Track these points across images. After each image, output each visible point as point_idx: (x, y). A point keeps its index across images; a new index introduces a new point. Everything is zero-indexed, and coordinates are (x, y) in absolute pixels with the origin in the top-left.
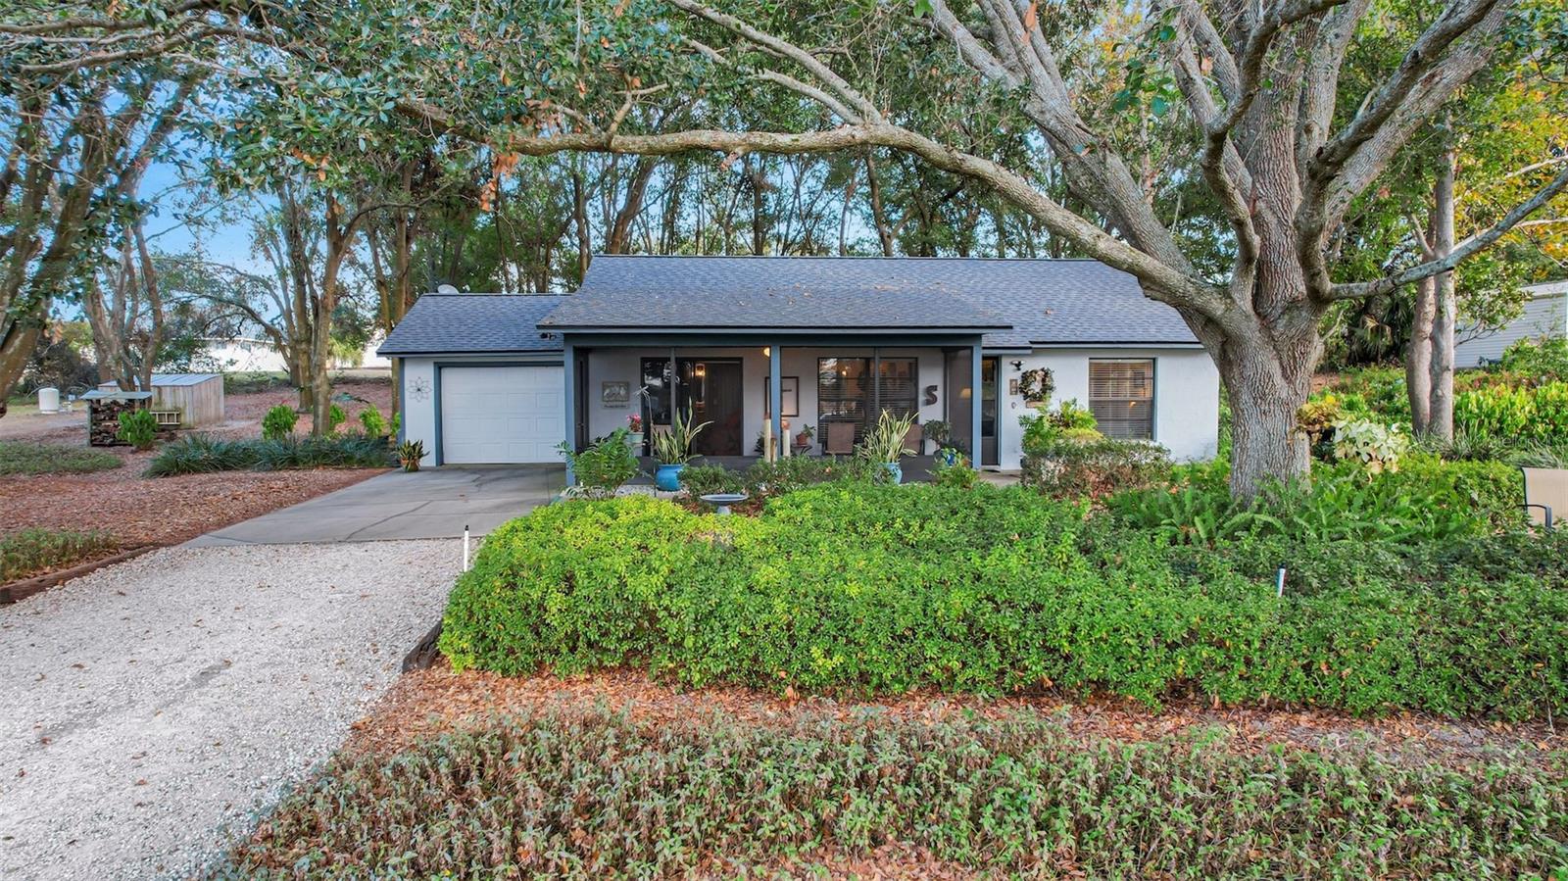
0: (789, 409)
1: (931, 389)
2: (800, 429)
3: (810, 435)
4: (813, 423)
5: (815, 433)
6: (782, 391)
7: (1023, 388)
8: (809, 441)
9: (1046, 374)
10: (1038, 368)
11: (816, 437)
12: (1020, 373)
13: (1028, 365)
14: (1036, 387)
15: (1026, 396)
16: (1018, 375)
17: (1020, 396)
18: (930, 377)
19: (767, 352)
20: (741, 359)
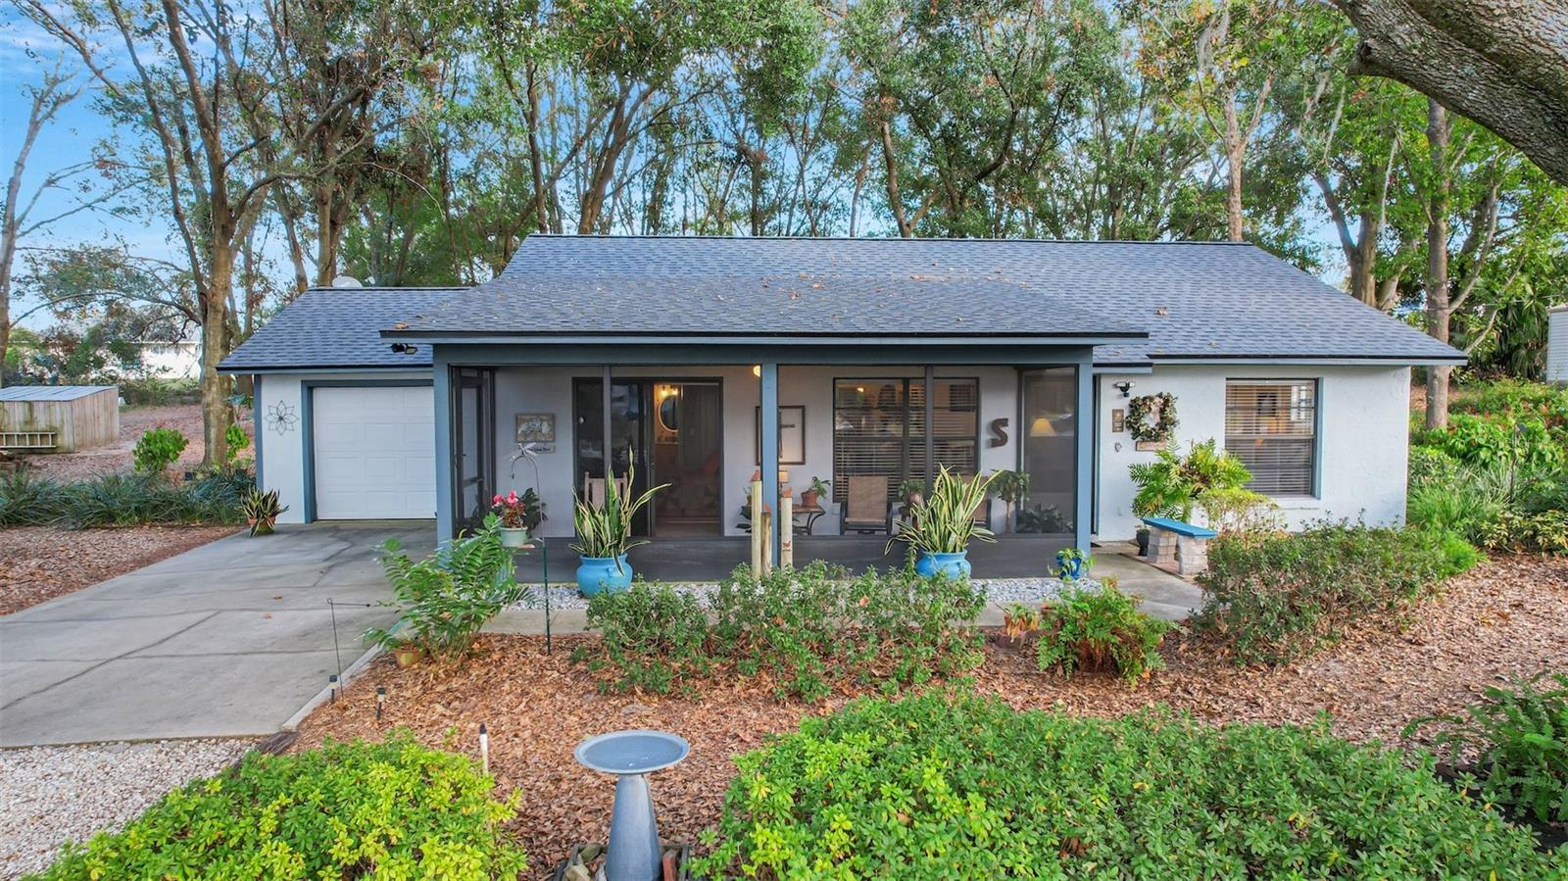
0: (791, 453)
1: (998, 425)
2: (806, 484)
3: (822, 492)
4: (827, 473)
5: (829, 489)
6: (780, 426)
7: (1132, 421)
8: (820, 500)
9: (1166, 402)
10: (1153, 393)
11: (829, 495)
12: (1127, 401)
13: (1140, 389)
14: (1150, 421)
15: (1136, 433)
16: (1124, 404)
17: (1127, 434)
18: (998, 406)
19: (757, 370)
20: (720, 380)
